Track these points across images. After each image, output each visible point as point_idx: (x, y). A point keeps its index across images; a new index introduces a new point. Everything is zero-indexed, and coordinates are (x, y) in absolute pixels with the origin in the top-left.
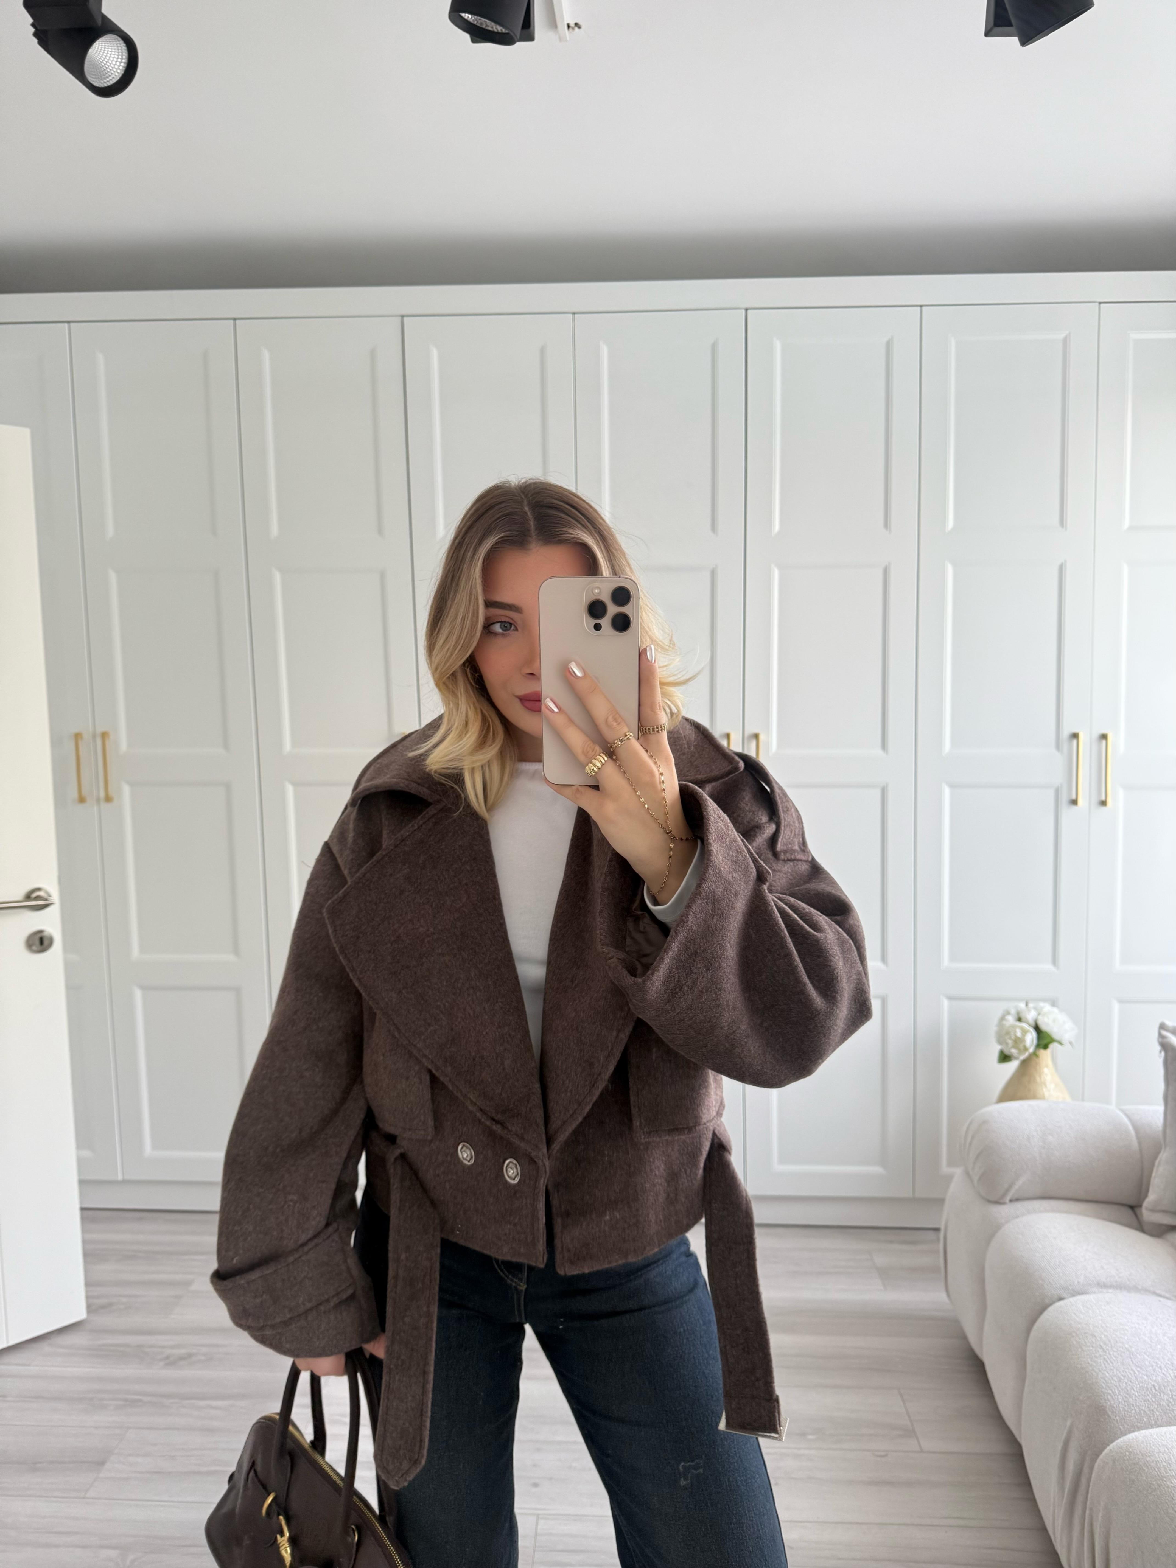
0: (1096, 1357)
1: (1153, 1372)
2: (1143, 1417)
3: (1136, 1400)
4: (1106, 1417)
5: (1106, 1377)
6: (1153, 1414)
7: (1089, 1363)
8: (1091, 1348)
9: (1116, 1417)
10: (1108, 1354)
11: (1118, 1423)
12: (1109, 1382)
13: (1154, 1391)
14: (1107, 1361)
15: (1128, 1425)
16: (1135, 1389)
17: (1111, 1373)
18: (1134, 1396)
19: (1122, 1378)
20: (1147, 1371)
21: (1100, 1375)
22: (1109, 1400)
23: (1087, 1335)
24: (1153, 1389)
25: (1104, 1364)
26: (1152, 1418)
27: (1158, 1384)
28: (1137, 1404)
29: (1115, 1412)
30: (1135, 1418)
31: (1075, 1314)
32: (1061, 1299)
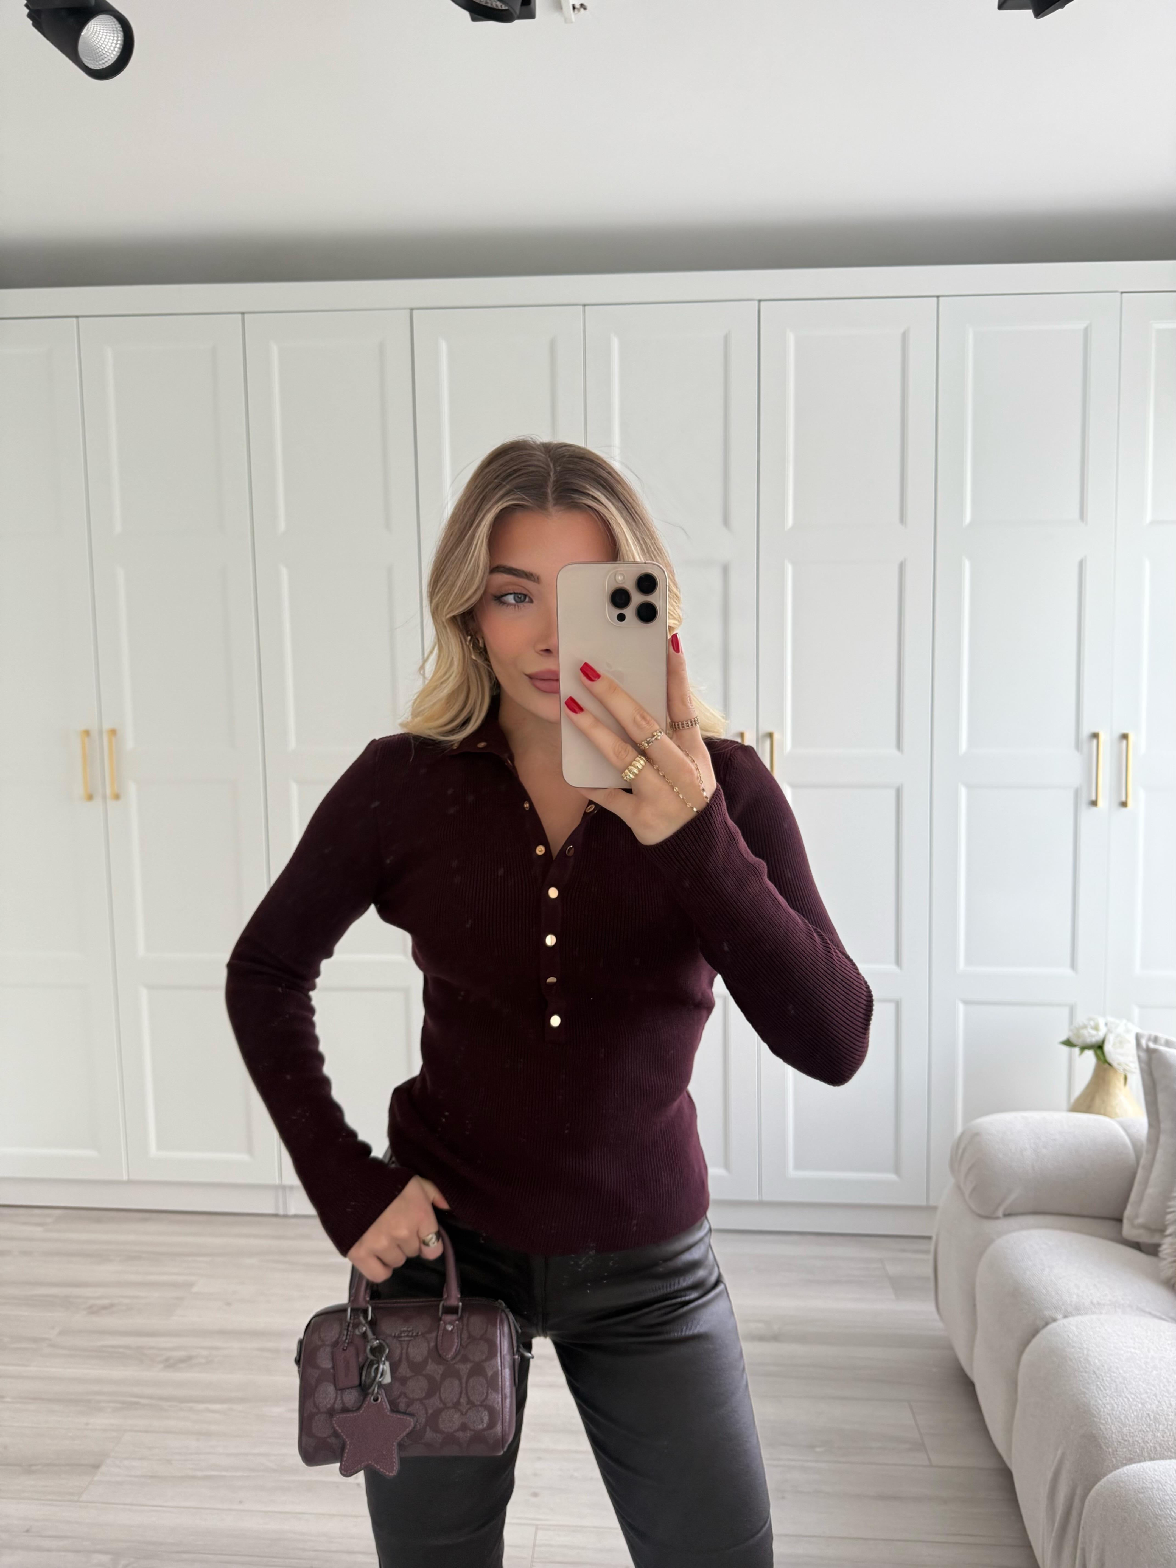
0: (1088, 1383)
1: (1147, 1400)
2: (1136, 1448)
3: (1130, 1430)
4: (1099, 1448)
5: (1099, 1404)
6: (1146, 1446)
7: (1081, 1390)
8: (1084, 1374)
9: (1108, 1448)
10: (1101, 1381)
11: (1110, 1455)
12: (1102, 1410)
13: (1149, 1421)
14: (1100, 1388)
15: (1120, 1457)
16: (1129, 1418)
17: (1104, 1401)
18: (1128, 1426)
19: (1115, 1406)
20: (1141, 1399)
21: (1093, 1402)
22: (1100, 1429)
23: (1082, 1359)
24: (1148, 1419)
25: (1097, 1392)
26: (1146, 1450)
27: (1153, 1412)
28: (1132, 1435)
29: (1108, 1443)
30: (1128, 1449)
31: (1068, 1336)
32: (1055, 1320)
